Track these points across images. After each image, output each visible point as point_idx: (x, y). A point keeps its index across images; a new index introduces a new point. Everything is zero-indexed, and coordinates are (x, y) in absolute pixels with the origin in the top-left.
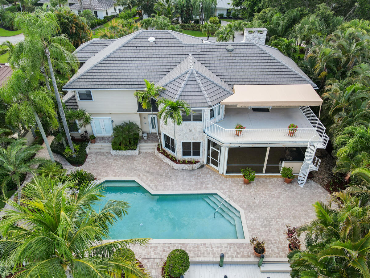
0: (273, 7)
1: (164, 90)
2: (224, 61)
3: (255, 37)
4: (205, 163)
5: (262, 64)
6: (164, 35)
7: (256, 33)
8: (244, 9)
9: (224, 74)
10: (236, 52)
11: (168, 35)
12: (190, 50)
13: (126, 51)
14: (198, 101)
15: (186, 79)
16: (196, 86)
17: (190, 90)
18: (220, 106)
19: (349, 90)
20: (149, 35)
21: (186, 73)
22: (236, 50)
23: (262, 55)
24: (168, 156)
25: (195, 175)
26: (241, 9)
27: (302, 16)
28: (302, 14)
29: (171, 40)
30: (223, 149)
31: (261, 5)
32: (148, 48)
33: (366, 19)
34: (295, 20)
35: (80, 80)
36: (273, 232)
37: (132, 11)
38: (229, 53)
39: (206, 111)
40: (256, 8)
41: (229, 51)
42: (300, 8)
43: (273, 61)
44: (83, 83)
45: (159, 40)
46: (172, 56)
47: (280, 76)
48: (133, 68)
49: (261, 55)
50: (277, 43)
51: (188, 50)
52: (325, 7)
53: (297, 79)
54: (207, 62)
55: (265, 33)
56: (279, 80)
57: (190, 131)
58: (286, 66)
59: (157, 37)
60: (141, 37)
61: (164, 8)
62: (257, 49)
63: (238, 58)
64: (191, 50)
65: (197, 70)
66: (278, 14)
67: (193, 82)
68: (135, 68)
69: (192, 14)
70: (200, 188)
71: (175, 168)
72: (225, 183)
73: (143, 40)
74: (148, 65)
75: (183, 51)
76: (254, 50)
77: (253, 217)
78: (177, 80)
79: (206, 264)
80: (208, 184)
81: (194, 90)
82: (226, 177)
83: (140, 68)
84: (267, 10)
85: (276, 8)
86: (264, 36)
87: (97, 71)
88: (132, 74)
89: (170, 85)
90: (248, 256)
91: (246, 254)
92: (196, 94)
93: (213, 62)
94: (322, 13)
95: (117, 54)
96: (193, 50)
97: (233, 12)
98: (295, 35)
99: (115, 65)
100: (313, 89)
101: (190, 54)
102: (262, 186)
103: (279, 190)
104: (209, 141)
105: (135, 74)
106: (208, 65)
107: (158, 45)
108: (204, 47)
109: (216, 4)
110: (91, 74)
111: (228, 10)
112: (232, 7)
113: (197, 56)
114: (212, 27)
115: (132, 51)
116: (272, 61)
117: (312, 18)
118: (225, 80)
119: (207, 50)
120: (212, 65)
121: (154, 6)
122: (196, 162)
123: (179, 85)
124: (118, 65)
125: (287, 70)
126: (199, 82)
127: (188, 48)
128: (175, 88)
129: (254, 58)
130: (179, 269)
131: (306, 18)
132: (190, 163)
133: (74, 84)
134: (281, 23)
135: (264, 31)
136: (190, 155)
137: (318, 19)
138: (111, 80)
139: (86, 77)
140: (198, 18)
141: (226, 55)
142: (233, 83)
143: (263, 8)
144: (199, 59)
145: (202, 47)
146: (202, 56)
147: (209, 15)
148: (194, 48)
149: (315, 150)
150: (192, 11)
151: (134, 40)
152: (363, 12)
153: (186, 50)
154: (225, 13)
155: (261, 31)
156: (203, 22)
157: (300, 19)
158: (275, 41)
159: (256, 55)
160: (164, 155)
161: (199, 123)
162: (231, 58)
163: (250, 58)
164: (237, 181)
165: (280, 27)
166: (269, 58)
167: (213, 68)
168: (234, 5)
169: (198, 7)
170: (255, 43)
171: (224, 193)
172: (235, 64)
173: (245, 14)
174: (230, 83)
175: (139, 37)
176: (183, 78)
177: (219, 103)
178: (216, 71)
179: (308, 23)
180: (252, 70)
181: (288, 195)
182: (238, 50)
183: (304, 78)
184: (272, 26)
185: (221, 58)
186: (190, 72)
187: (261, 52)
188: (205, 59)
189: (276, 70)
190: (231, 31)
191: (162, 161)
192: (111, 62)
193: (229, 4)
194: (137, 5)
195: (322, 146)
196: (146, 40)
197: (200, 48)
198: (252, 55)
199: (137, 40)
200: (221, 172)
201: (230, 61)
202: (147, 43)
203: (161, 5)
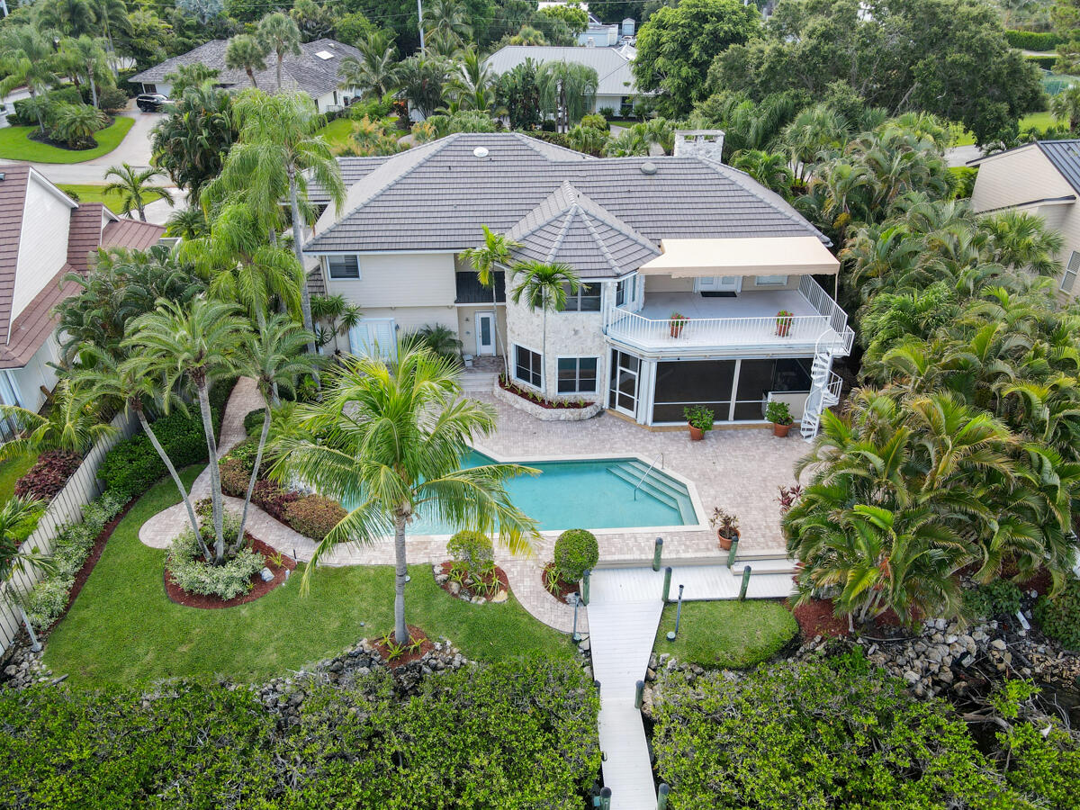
0: (735, 89)
1: (521, 248)
2: (637, 195)
3: (699, 150)
4: (606, 405)
5: (718, 200)
6: (506, 143)
7: (701, 142)
8: (666, 96)
9: (640, 219)
10: (663, 177)
11: (515, 143)
12: (564, 174)
13: (427, 175)
14: (594, 266)
15: (566, 224)
16: (587, 239)
17: (574, 246)
18: (635, 277)
19: (886, 238)
20: (475, 143)
21: (565, 214)
22: (662, 171)
23: (716, 182)
24: (524, 395)
25: (586, 428)
26: (657, 96)
27: (799, 106)
28: (798, 104)
29: (523, 153)
30: (645, 365)
31: (706, 85)
32: (475, 169)
33: (933, 112)
34: (784, 117)
35: (336, 235)
36: (754, 512)
37: (385, 98)
38: (648, 177)
39: (610, 284)
40: (694, 94)
41: (647, 173)
42: (793, 91)
43: (740, 193)
44: (343, 241)
45: (496, 153)
46: (527, 185)
47: (756, 223)
48: (446, 209)
49: (713, 182)
50: (745, 161)
51: (561, 174)
52: (845, 87)
53: (789, 228)
54: (602, 196)
55: (720, 141)
56: (754, 229)
57: (576, 332)
58: (766, 203)
59: (493, 148)
60: (459, 148)
61: (468, 95)
62: (705, 171)
63: (667, 188)
64: (568, 174)
65: (586, 209)
66: (747, 104)
67: (581, 232)
68: (451, 208)
69: (537, 107)
70: (600, 451)
71: (541, 417)
72: (651, 440)
73: (463, 153)
74: (478, 202)
75: (551, 174)
76: (698, 171)
77: (712, 492)
78: (548, 228)
79: (627, 568)
80: (615, 443)
81: (583, 245)
82: (654, 430)
83: (461, 208)
84: (720, 97)
85: (741, 91)
86: (717, 148)
87: (370, 216)
88: (446, 220)
89: (533, 239)
90: (708, 549)
91: (703, 546)
92: (588, 252)
93: (616, 195)
94: (839, 101)
95: (409, 181)
96: (571, 174)
97: (637, 103)
98: (786, 147)
99: (409, 203)
100: (823, 247)
101: (566, 181)
102: (728, 443)
103: (762, 449)
104: (615, 353)
105: (453, 220)
106: (606, 202)
107: (496, 164)
108: (594, 167)
109: (597, 85)
110: (358, 222)
111: (624, 99)
112: (635, 92)
113: (581, 184)
114: (594, 136)
115: (441, 175)
116: (737, 193)
117: (819, 110)
118: (642, 230)
119: (601, 173)
120: (613, 201)
121: (441, 88)
122: (587, 405)
123: (552, 237)
124: (415, 203)
125: (767, 210)
126: (592, 230)
127: (560, 168)
128: (545, 243)
129: (700, 188)
130: (582, 556)
131: (807, 111)
132: (575, 405)
133: (324, 241)
134: (754, 121)
135: (717, 136)
136: (574, 390)
137: (832, 112)
138: (403, 233)
139: (348, 228)
140: (551, 117)
141: (642, 183)
142: (659, 236)
143: (711, 92)
144: (584, 190)
145: (590, 168)
146: (591, 184)
147: (579, 111)
148: (573, 168)
149: (829, 359)
150: (536, 100)
151: (443, 153)
152: (927, 97)
153: (557, 174)
154: (617, 108)
155: (712, 137)
156: (566, 128)
157: (794, 114)
158: (743, 158)
159: (703, 182)
160: (516, 393)
161: (593, 315)
162: (652, 188)
163: (691, 188)
164: (677, 436)
165: (752, 131)
166: (732, 187)
167: (617, 207)
168: (639, 88)
169: (553, 90)
170: (700, 158)
171: (650, 456)
172: (662, 200)
173: (667, 109)
174: (653, 236)
175: (453, 148)
176: (558, 224)
177: (636, 270)
178: (622, 213)
179: (811, 121)
180: (698, 212)
181: (781, 456)
182: (665, 171)
183: (802, 226)
184: (735, 130)
185: (632, 189)
186: (572, 212)
187: (713, 176)
188: (598, 190)
189: (747, 211)
190: (641, 141)
191: (511, 406)
192: (398, 198)
193: (627, 84)
194: (397, 86)
195: (843, 351)
196: (469, 153)
197: (587, 168)
198: (696, 182)
199: (449, 153)
200: (640, 421)
201: (651, 194)
202: (472, 159)
203: (459, 87)
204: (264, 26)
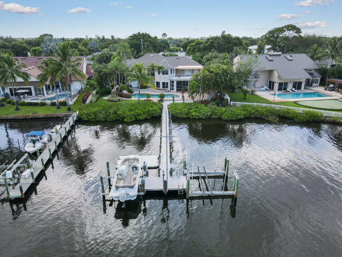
4: (170, 90)
6: (156, 55)
13: (143, 59)
17: (164, 65)
18: (174, 69)
20: (151, 55)
22: (180, 58)
24: (158, 89)
32: (151, 58)
39: (169, 70)
41: (177, 58)
57: (165, 78)
83: (148, 62)
104: (171, 81)
107: (154, 57)
116: (191, 61)
119: (170, 58)
122: (167, 90)
126: (167, 63)
129: (185, 60)
136: (165, 88)
161: (167, 75)
164: (180, 93)
172: (179, 62)
176: (162, 63)
185: (175, 60)
186: (165, 61)
191: (155, 91)
192: (139, 61)
199: (147, 56)
200: (175, 92)
204: (111, 47)
